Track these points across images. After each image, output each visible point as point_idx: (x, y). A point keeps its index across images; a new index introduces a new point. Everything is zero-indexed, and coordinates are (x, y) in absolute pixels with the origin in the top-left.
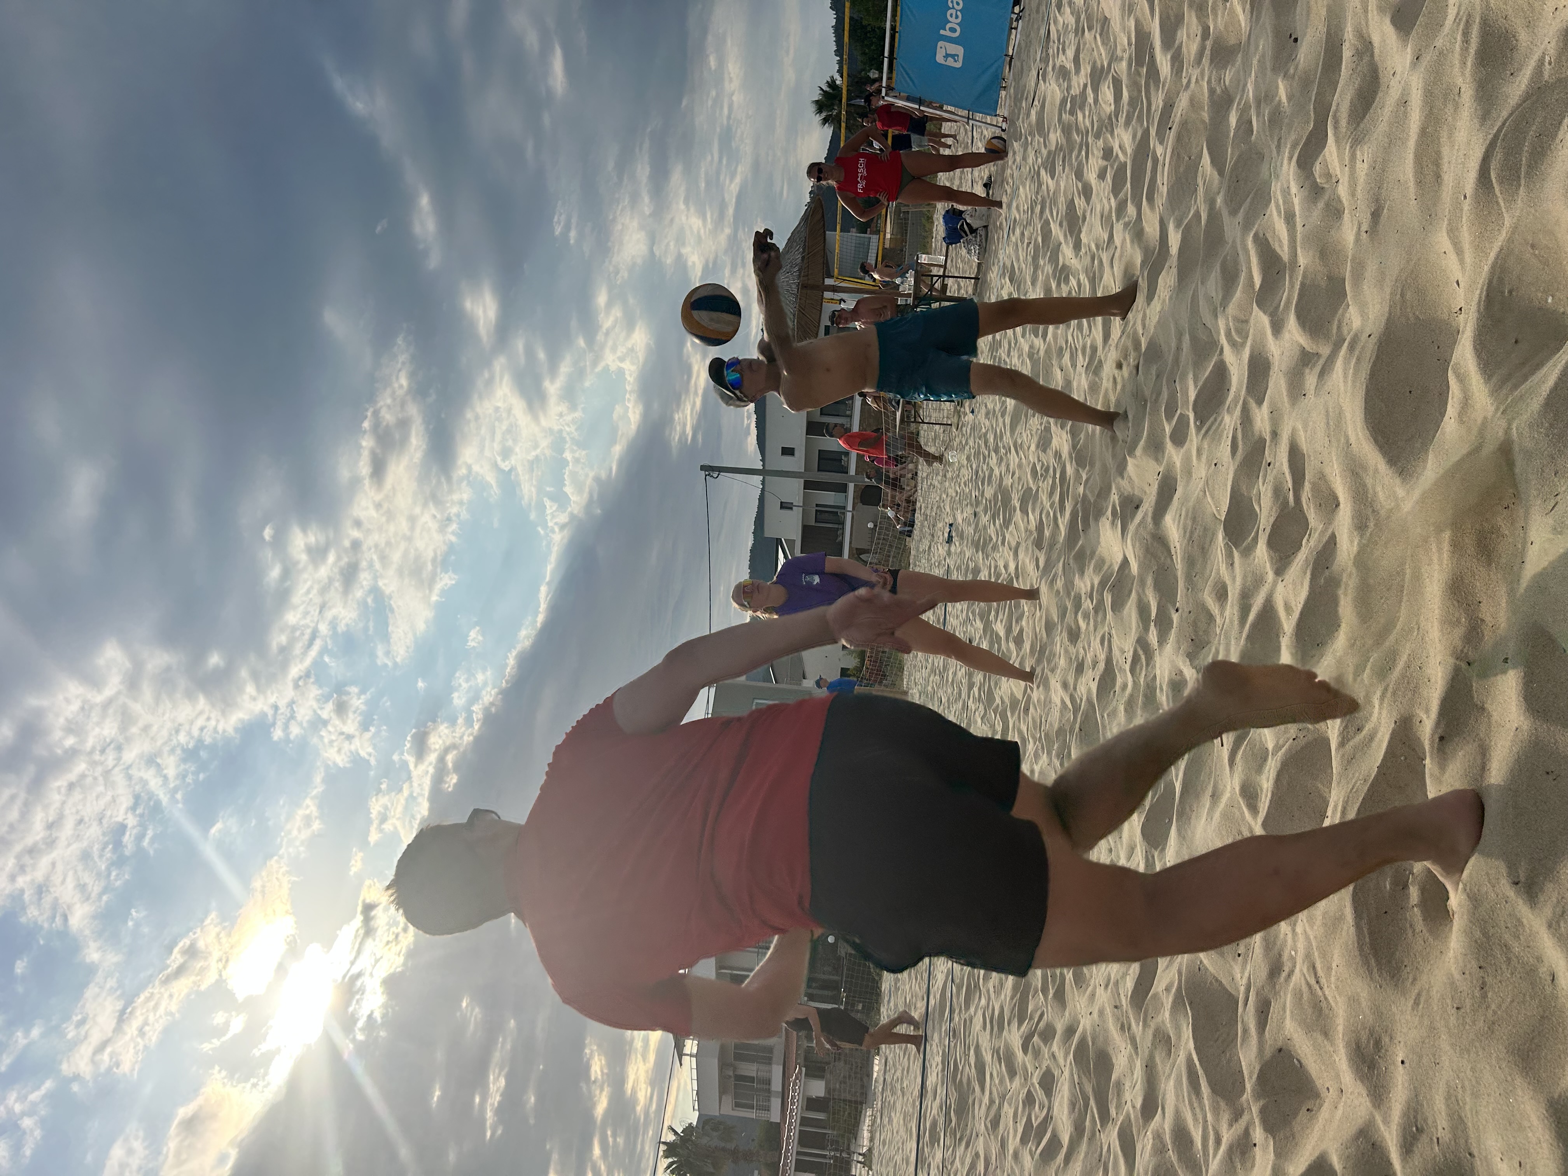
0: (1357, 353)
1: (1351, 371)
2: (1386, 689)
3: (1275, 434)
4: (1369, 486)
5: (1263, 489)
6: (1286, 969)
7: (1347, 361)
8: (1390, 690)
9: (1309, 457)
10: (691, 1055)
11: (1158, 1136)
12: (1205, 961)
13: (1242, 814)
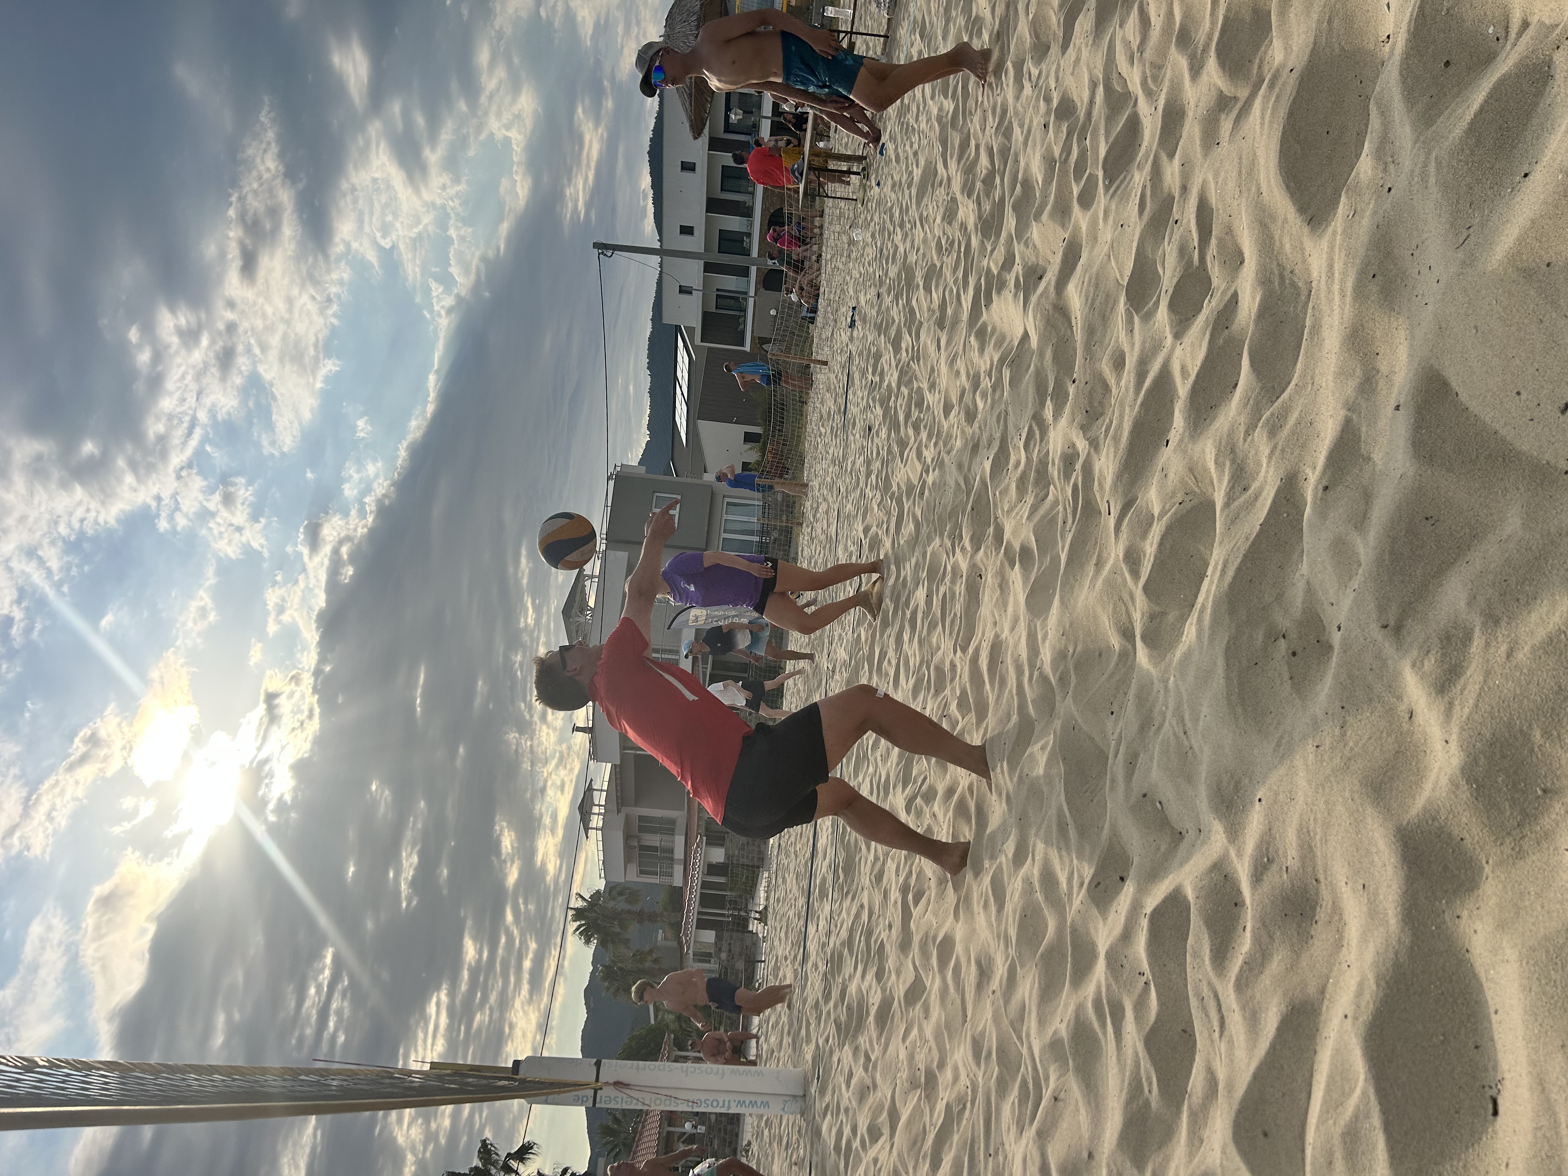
0: (1277, 90)
1: (1269, 111)
2: (1275, 447)
3: (1184, 189)
4: (1277, 237)
5: (1168, 249)
6: (1157, 724)
7: (1266, 98)
8: (1279, 447)
9: (1218, 210)
10: (597, 829)
11: (1028, 882)
12: (1080, 721)
13: (1124, 580)
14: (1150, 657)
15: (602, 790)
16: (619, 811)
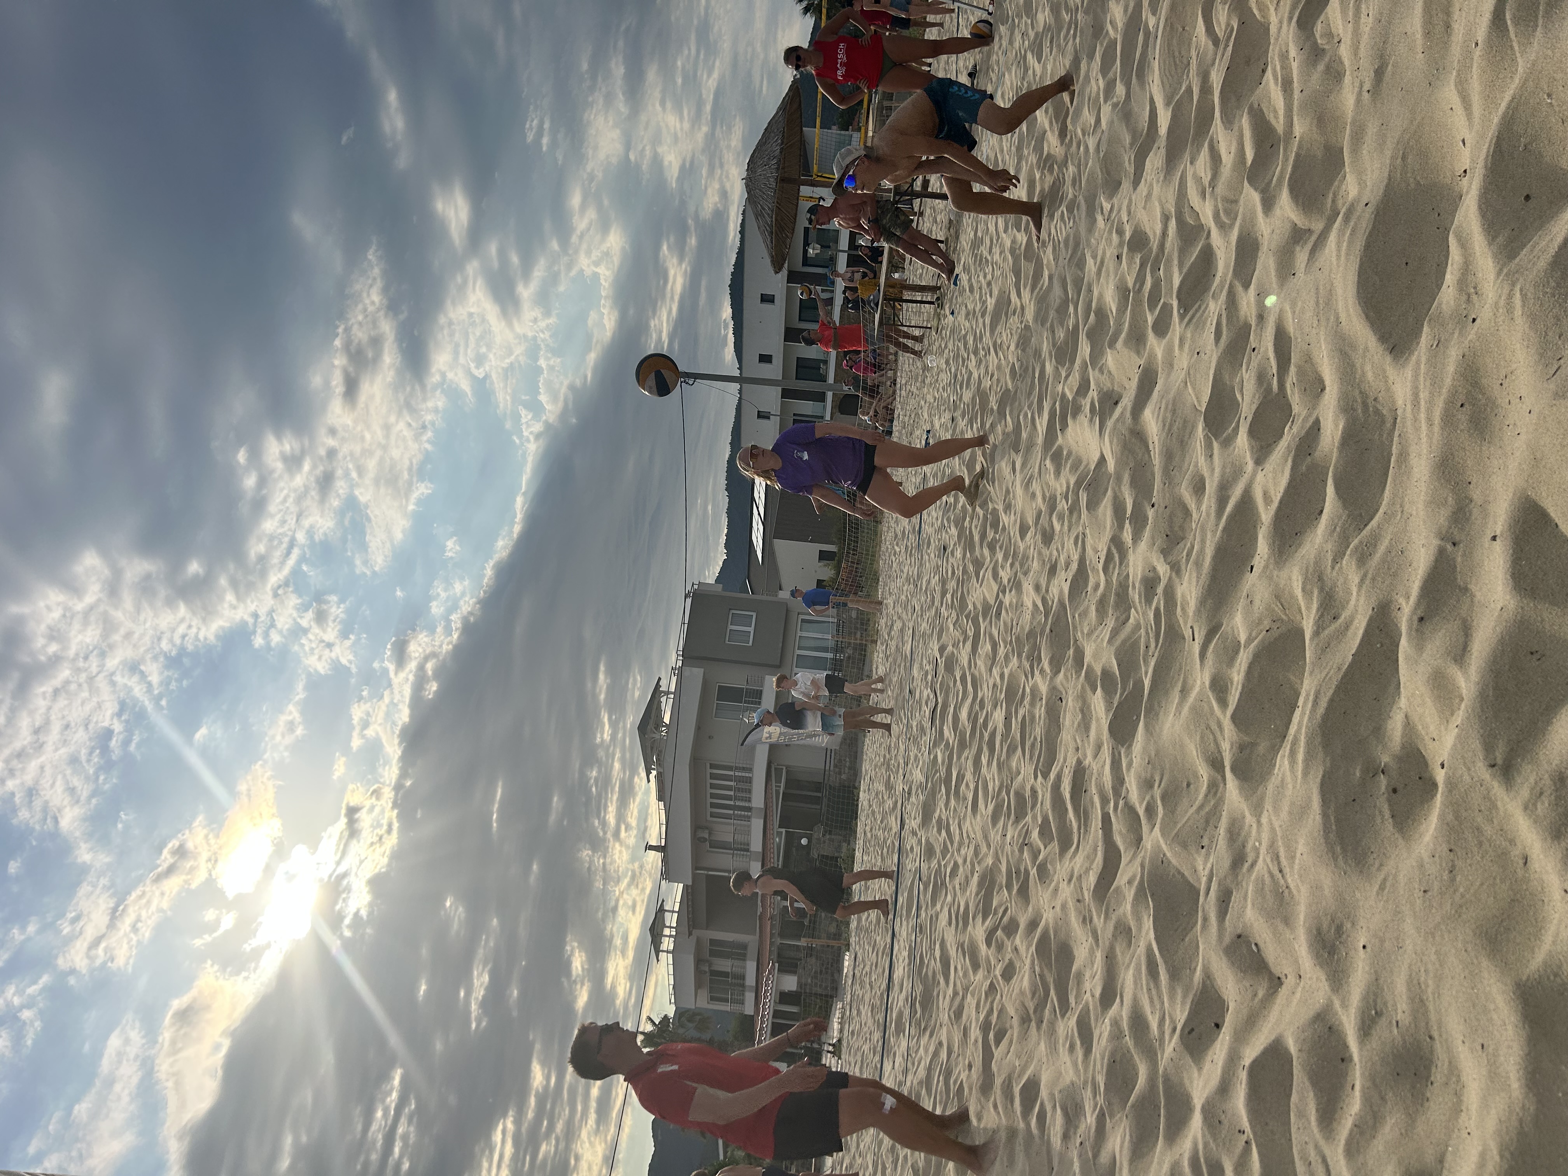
0: (1352, 224)
1: (1345, 244)
2: (1365, 576)
3: (1260, 320)
4: (1358, 365)
5: (1246, 376)
6: (1250, 860)
7: (1341, 232)
8: (1370, 576)
9: (1296, 339)
10: (668, 952)
11: (1116, 1023)
12: (1168, 854)
13: (1211, 708)
14: (1241, 789)
15: (673, 912)
16: (690, 934)
